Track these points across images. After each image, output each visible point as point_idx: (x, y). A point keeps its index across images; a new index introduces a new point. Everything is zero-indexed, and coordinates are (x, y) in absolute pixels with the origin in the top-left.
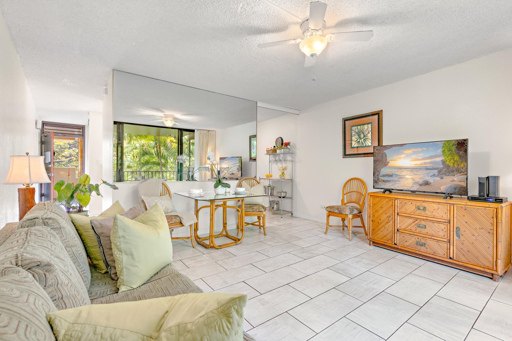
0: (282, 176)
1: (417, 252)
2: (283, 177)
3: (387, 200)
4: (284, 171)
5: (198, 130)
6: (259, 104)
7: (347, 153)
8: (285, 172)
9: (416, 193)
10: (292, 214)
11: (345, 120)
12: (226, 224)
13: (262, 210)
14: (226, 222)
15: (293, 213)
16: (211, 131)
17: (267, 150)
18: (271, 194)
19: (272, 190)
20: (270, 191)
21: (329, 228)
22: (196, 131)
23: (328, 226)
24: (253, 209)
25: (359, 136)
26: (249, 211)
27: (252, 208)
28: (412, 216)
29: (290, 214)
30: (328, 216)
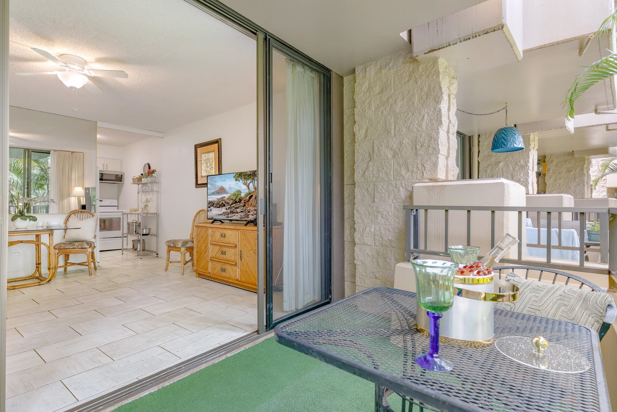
0: (144, 209)
1: (220, 278)
2: (146, 211)
3: (205, 229)
4: (147, 203)
5: (55, 151)
6: (99, 124)
7: (199, 183)
8: (149, 205)
9: (233, 222)
10: (157, 254)
11: (197, 147)
12: (40, 264)
13: (86, 246)
14: (40, 262)
15: (159, 253)
16: (77, 152)
17: (133, 179)
18: (136, 232)
19: (137, 227)
20: (134, 228)
21: (170, 264)
22: (52, 152)
23: (168, 262)
24: (74, 245)
25: (207, 164)
26: (68, 248)
27: (72, 244)
28: (218, 243)
29: (155, 255)
30: (169, 251)
